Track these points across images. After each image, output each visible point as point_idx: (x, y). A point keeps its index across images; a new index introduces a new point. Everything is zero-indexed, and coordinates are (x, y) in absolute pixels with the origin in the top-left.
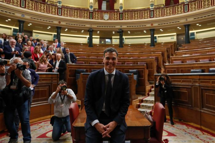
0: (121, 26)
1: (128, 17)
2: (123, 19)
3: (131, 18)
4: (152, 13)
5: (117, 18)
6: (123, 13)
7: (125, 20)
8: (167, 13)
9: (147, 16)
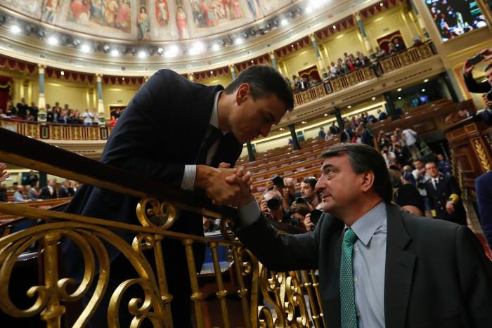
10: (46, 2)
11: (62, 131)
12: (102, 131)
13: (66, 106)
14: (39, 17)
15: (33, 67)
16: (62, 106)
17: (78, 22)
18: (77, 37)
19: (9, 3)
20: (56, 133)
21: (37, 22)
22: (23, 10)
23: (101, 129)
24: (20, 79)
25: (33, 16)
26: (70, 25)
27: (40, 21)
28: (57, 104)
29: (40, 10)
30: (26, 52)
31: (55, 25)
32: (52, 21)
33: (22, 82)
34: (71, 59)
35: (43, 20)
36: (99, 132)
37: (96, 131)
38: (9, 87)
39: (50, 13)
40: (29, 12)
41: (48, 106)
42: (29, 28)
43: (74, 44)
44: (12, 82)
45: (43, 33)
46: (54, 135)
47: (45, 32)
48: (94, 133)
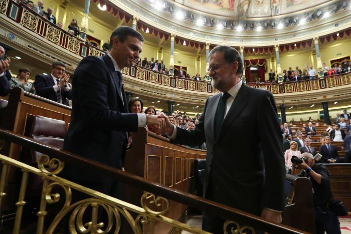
0: (283, 101)
1: (291, 90)
2: (284, 92)
3: (295, 90)
4: (323, 82)
5: (277, 91)
6: (283, 85)
7: (287, 93)
8: (344, 82)
9: (317, 86)
10: (272, 1)
11: (292, 87)
12: (321, 81)
13: (297, 68)
14: (270, 14)
15: (272, 48)
16: (294, 69)
17: (295, 4)
18: (296, 16)
19: (254, 14)
20: (289, 88)
21: (270, 18)
22: (261, 14)
23: (320, 81)
24: (269, 58)
25: (268, 15)
26: (290, 9)
27: (271, 16)
28: (290, 68)
29: (270, 9)
30: (267, 40)
31: (280, 15)
32: (278, 12)
33: (270, 59)
34: (294, 34)
35: (273, 14)
36: (318, 83)
37: (316, 83)
38: (264, 64)
39: (276, 7)
40: (265, 14)
41: (285, 72)
42: (266, 24)
43: (294, 22)
44: (266, 61)
45: (274, 23)
46: (288, 90)
47: (275, 22)
48: (315, 85)
